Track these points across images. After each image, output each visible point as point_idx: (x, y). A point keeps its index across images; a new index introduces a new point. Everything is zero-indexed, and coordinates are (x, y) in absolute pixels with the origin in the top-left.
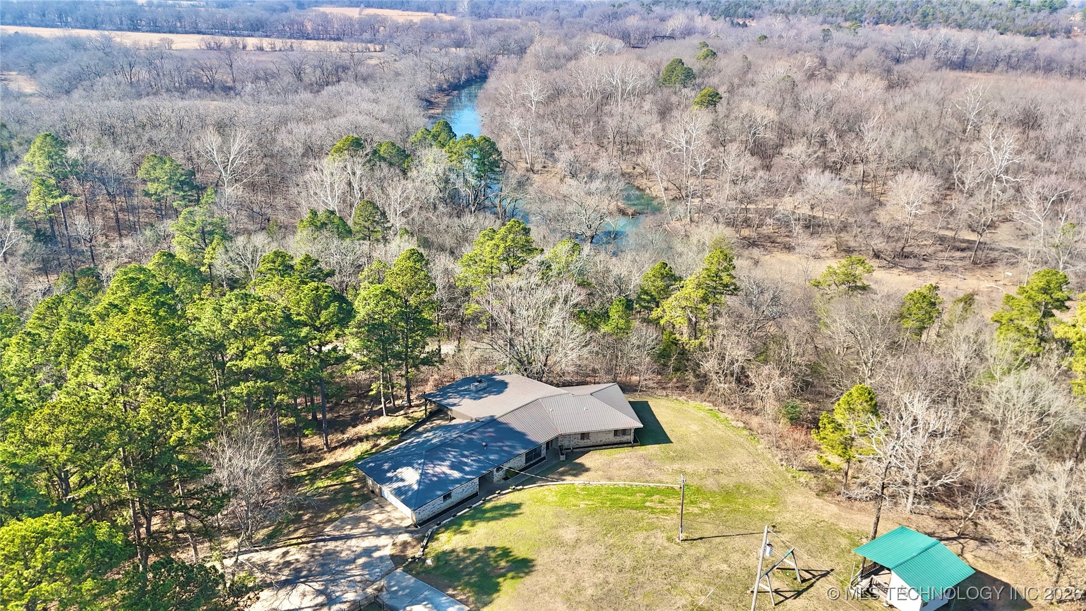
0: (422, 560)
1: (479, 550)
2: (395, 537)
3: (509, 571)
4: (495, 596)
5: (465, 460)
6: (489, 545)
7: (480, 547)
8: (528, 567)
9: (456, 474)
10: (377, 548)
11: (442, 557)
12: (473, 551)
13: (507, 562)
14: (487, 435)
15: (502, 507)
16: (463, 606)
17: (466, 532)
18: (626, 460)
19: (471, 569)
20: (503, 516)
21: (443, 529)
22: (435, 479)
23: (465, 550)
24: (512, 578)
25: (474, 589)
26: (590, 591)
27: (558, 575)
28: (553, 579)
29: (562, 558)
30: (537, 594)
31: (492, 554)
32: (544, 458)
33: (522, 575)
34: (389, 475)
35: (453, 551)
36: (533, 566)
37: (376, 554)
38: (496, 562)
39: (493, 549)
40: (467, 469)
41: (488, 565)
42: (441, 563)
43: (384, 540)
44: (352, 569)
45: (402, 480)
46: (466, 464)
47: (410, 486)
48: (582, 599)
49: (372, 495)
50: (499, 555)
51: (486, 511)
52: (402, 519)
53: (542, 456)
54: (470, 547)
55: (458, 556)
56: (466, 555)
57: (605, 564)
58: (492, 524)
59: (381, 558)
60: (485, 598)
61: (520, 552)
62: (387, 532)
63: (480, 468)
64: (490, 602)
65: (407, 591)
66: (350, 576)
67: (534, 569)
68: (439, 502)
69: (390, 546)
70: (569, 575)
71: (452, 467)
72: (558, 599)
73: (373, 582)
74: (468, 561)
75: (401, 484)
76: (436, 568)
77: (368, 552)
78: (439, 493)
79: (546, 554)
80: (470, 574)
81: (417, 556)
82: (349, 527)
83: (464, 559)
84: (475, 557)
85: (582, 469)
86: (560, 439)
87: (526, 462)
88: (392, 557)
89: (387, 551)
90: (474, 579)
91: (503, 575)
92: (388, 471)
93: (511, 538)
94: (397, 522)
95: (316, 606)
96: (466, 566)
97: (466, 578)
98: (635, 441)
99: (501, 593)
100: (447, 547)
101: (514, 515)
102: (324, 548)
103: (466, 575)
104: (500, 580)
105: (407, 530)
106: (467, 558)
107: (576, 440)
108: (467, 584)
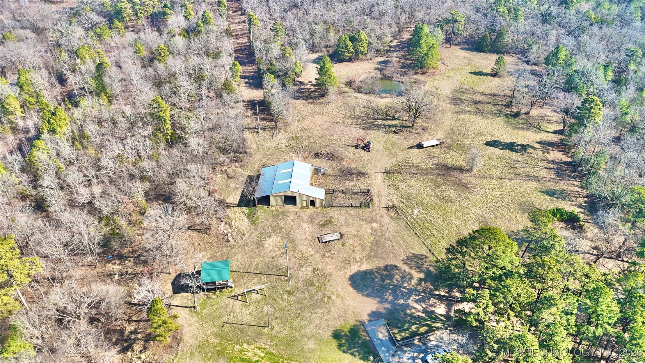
1: (349, 353)
3: (343, 336)
7: (348, 355)
8: (335, 334)
11: (365, 358)
13: (341, 341)
24: (343, 331)
25: (358, 335)
26: (320, 311)
31: (345, 348)
33: (339, 331)
35: (360, 359)
38: (345, 343)
39: (344, 351)
41: (349, 344)
42: (367, 355)
48: (325, 309)
50: (343, 347)
54: (353, 357)
55: (359, 355)
56: (356, 353)
60: (355, 329)
61: (334, 343)
67: (334, 332)
70: (323, 322)
72: (332, 314)
74: (356, 349)
79: (326, 336)
80: (357, 343)
84: (352, 350)
90: (357, 340)
91: (345, 335)
96: (358, 347)
97: (359, 342)
99: (350, 327)
104: (348, 334)
108: (360, 339)
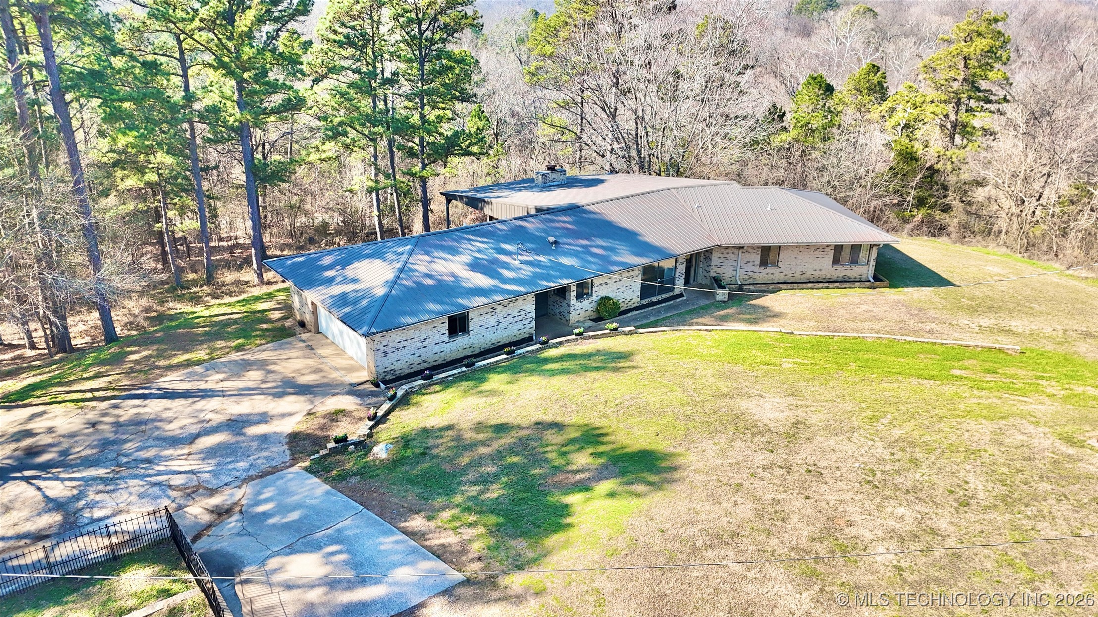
0: (364, 445)
1: (519, 427)
2: (318, 401)
3: (599, 478)
4: (553, 540)
5: (504, 258)
6: (549, 418)
7: (525, 422)
8: (658, 471)
9: (482, 280)
10: (263, 419)
11: (417, 441)
12: (501, 428)
13: (598, 455)
14: (557, 225)
15: (586, 356)
16: (441, 565)
17: (492, 393)
18: (864, 307)
19: (491, 469)
20: (587, 369)
21: (437, 388)
22: (429, 282)
23: (480, 427)
24: (612, 495)
25: (493, 519)
27: (757, 500)
28: (746, 510)
29: (761, 458)
30: (695, 550)
31: (552, 437)
32: (681, 295)
33: (640, 488)
34: (330, 273)
35: (450, 427)
36: (674, 468)
37: (256, 430)
38: (562, 455)
39: (557, 426)
40: (506, 273)
41: (538, 459)
42: (409, 452)
43: (294, 404)
44: (177, 458)
45: (354, 280)
46: (506, 266)
47: (369, 290)
49: (298, 329)
50: (572, 441)
51: (546, 361)
52: (350, 369)
53: (676, 292)
54: (493, 422)
55: (458, 438)
56: (481, 437)
57: (906, 481)
58: (560, 381)
59: (264, 439)
60: (520, 545)
62: (304, 390)
63: (536, 276)
64: (535, 560)
65: (294, 516)
66: (159, 474)
67: (677, 475)
68: (438, 338)
69: (299, 417)
70: (797, 504)
71: (475, 266)
73: (212, 492)
74: (485, 451)
75: (348, 288)
76: (394, 463)
77: (236, 424)
78: (432, 306)
79: (711, 449)
80: (485, 481)
81: (352, 438)
82: (221, 376)
83: (472, 446)
84: (506, 440)
85: (767, 314)
86: (715, 259)
87: (642, 297)
88: (294, 437)
89: (287, 427)
90: (495, 492)
91: (584, 487)
92: (330, 267)
93: (609, 411)
94: (335, 375)
95: (19, 537)
96: (479, 462)
97: (473, 490)
98: (876, 278)
99: (572, 533)
100: (436, 421)
101: (616, 369)
102: (135, 411)
103: (474, 483)
104: (574, 499)
105: (353, 390)
106: (484, 443)
107: (749, 267)
108: (474, 506)
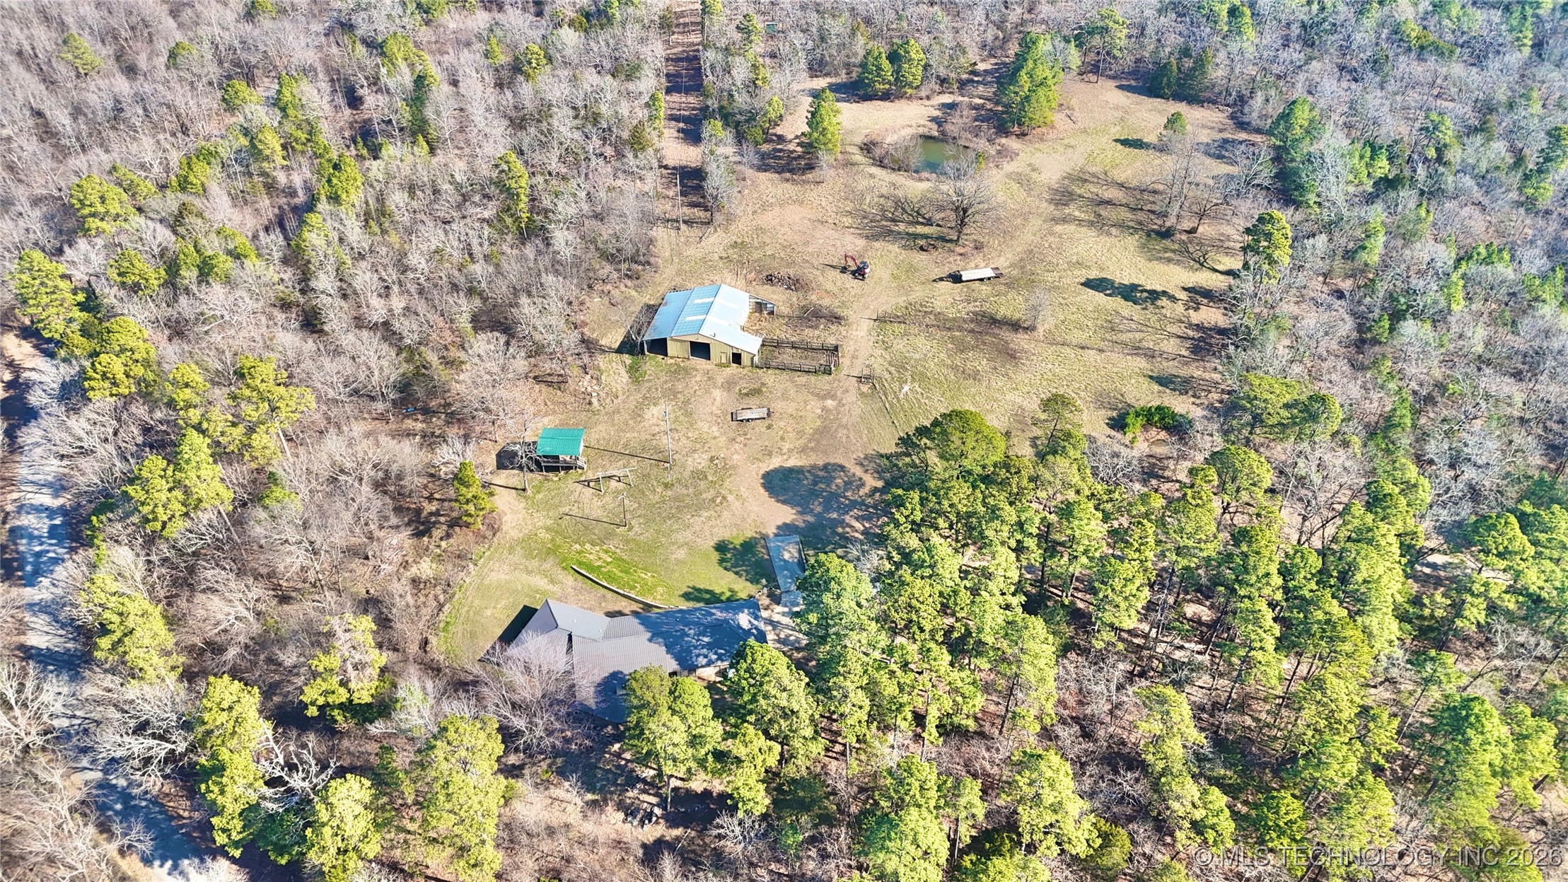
1: (734, 572)
3: (730, 549)
6: (726, 573)
10: (784, 614)
11: (754, 580)
12: (737, 573)
13: (726, 555)
15: (693, 599)
17: (731, 590)
19: (747, 562)
20: (699, 591)
23: (741, 576)
24: (734, 542)
26: (706, 514)
27: (711, 532)
31: (730, 565)
33: (727, 541)
35: (747, 581)
36: (716, 545)
37: (786, 610)
38: (731, 559)
39: (725, 569)
42: (758, 576)
43: (776, 618)
48: (713, 512)
50: (727, 563)
54: (737, 578)
55: (748, 576)
56: (743, 573)
58: (710, 588)
61: (715, 556)
69: (776, 611)
70: (706, 528)
72: (723, 519)
74: (744, 568)
76: (762, 576)
83: (746, 571)
84: (739, 569)
88: (778, 604)
89: (779, 609)
93: (711, 571)
96: (748, 565)
99: (745, 537)
101: (694, 588)
103: (752, 561)
104: (739, 546)
106: (744, 571)
108: (756, 556)
